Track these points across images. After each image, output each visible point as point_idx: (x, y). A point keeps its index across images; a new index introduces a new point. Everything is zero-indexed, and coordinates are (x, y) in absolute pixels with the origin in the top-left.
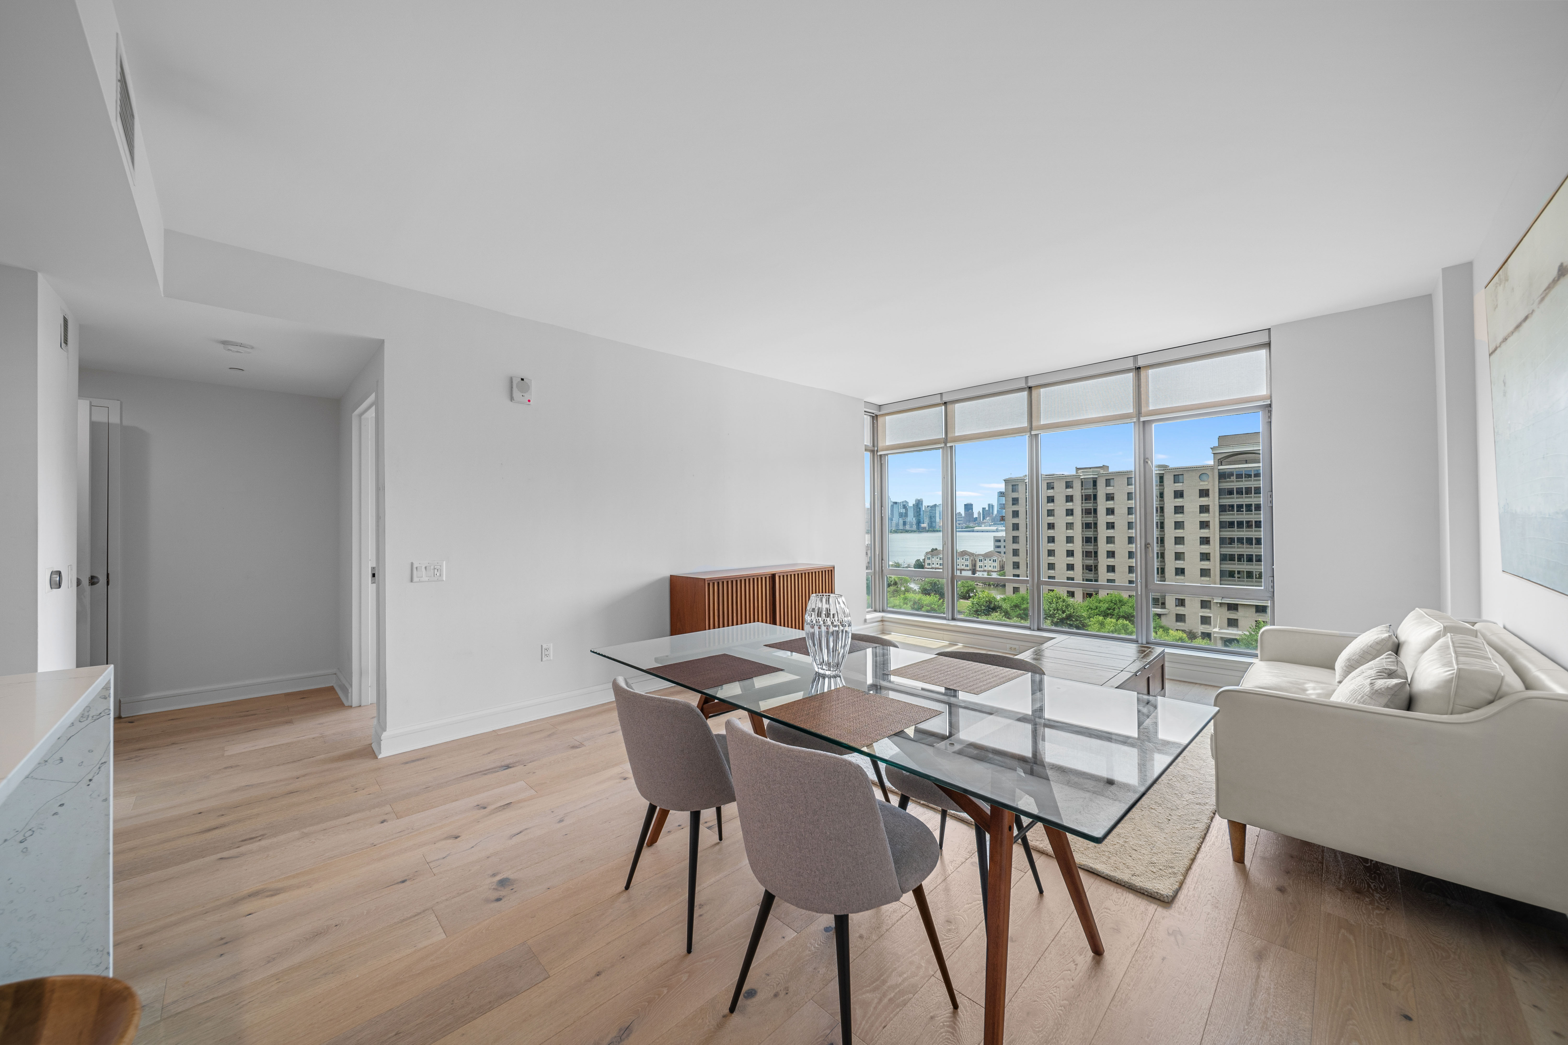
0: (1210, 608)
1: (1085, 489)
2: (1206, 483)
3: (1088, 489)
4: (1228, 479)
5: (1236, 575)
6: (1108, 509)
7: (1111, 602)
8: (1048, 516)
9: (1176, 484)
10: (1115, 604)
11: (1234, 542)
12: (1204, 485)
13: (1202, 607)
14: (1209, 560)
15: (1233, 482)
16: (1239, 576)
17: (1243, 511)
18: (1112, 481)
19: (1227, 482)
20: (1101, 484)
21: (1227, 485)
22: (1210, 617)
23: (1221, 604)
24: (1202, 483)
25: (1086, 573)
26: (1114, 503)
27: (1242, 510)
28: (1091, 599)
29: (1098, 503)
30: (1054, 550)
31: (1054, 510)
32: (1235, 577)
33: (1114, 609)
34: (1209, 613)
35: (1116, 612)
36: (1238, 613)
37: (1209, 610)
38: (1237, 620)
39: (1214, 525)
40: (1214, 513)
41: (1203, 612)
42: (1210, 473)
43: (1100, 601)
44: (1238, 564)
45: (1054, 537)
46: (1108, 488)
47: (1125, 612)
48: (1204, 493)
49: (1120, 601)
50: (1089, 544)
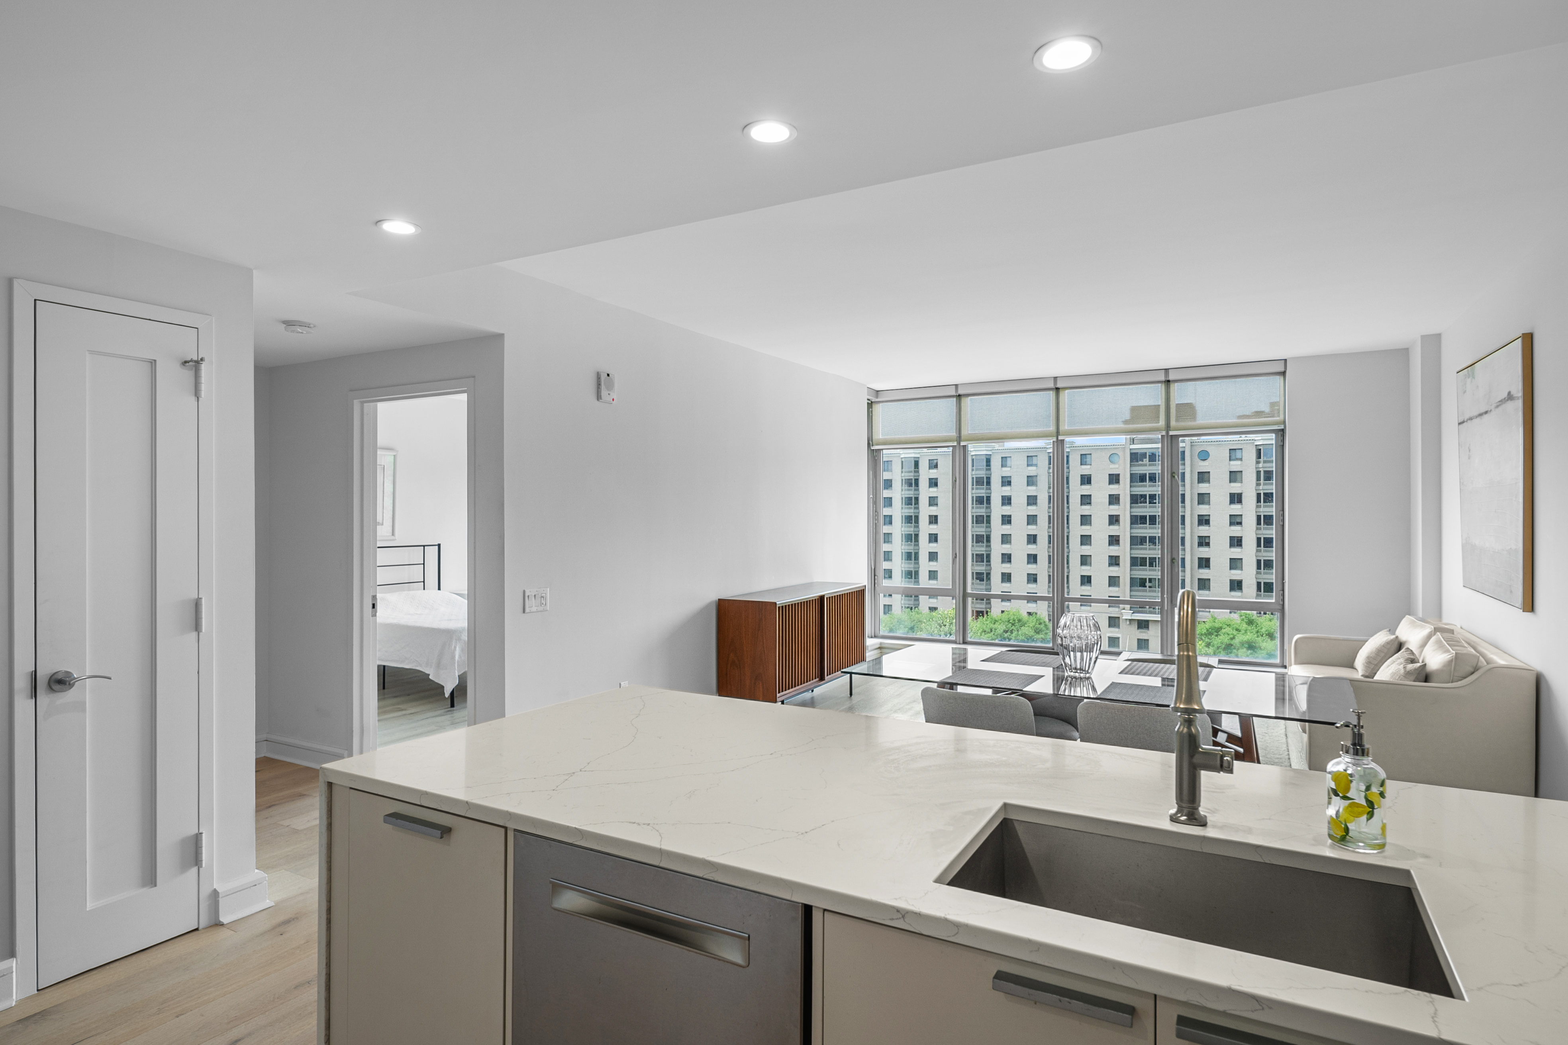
0: (1118, 627)
1: (977, 470)
2: (1116, 466)
3: (980, 469)
4: (1140, 462)
5: (1148, 584)
6: (1003, 498)
7: (1009, 621)
8: (930, 505)
9: (1083, 467)
10: (1013, 624)
11: (1146, 542)
12: (1114, 469)
13: (1110, 626)
14: (1118, 565)
15: (1145, 465)
16: (1150, 584)
17: (1155, 503)
18: (1008, 459)
19: (1139, 465)
20: (996, 463)
21: (1140, 470)
22: (1118, 638)
23: (1130, 620)
24: (1112, 466)
25: (977, 584)
26: (1011, 489)
27: (1154, 501)
28: (984, 619)
29: (992, 488)
30: (937, 553)
31: (937, 497)
32: (1146, 587)
33: (1012, 632)
34: (1117, 633)
35: (1014, 635)
36: (1149, 632)
37: (1117, 630)
38: (1148, 640)
39: (1125, 520)
40: (1125, 506)
41: (1111, 632)
42: (1120, 454)
43: (995, 622)
44: (1150, 570)
45: (937, 534)
46: (1004, 469)
47: (1025, 634)
48: (1114, 479)
49: (1019, 621)
50: (980, 544)
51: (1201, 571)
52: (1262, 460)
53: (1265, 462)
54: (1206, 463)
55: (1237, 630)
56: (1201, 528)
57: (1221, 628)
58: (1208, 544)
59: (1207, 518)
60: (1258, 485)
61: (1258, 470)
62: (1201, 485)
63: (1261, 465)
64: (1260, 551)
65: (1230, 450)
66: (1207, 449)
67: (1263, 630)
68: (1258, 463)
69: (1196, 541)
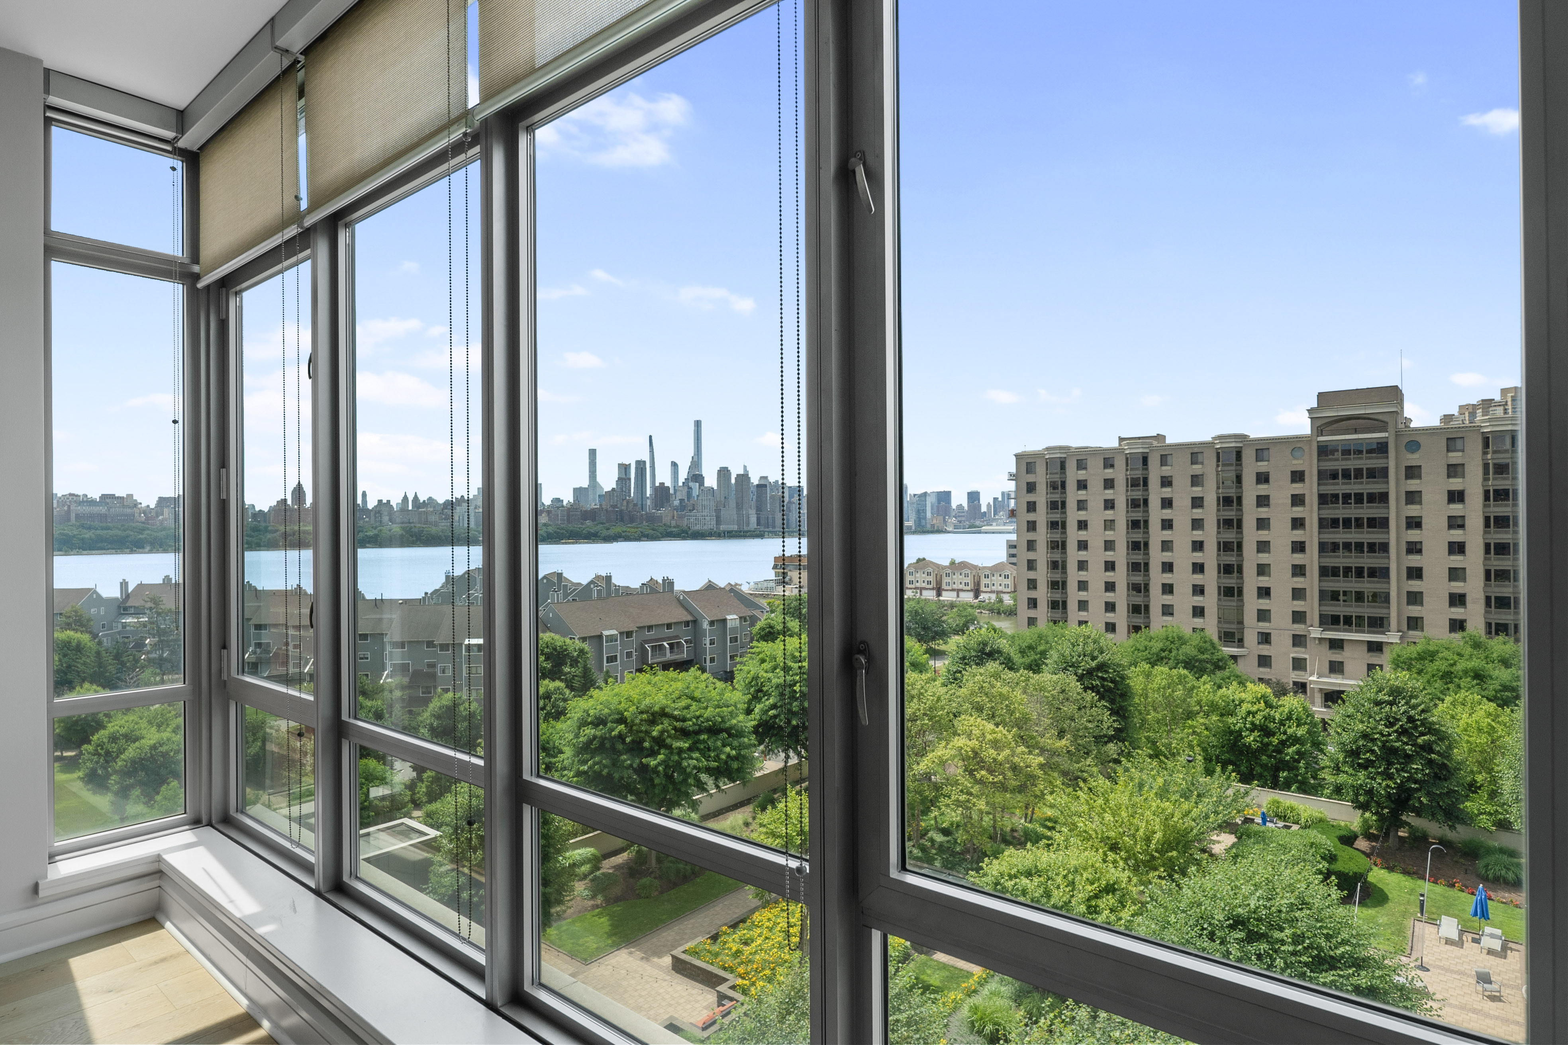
0: (1305, 647)
1: (1132, 469)
2: (1301, 462)
3: (1135, 469)
4: (1330, 457)
5: (1341, 598)
6: (1163, 500)
7: (1167, 639)
8: (1079, 509)
9: (1260, 464)
10: (1172, 642)
11: (1339, 549)
12: (1298, 464)
13: (1294, 645)
14: (1304, 575)
15: (1337, 460)
16: (1345, 598)
17: (1351, 503)
18: (1169, 457)
19: (1330, 460)
20: (1154, 462)
21: (1330, 465)
22: (1305, 659)
23: (1320, 639)
24: (1295, 462)
25: (1133, 596)
26: (1172, 491)
27: (1349, 501)
28: (1138, 636)
29: (1150, 490)
30: (1087, 561)
31: (1087, 500)
32: (1339, 600)
33: (1170, 651)
34: (1303, 653)
35: (1173, 654)
36: (1344, 653)
37: (1303, 650)
38: (1342, 663)
39: (1311, 524)
40: (1312, 507)
41: (1296, 652)
42: (1306, 448)
43: (1151, 639)
44: (1344, 582)
45: (1087, 541)
46: (1164, 468)
47: (1187, 654)
48: (1298, 476)
49: (1180, 638)
50: (1137, 551)
51: (1411, 582)
52: (1490, 450)
53: (1494, 452)
54: (1416, 456)
55: (1459, 654)
56: (1410, 532)
57: (1437, 652)
58: (1419, 551)
59: (1417, 520)
60: (1486, 479)
61: (1486, 462)
62: (1410, 482)
63: (1489, 456)
64: (1489, 559)
65: (1448, 439)
66: (1418, 439)
67: (1495, 655)
68: (1485, 453)
69: (1404, 547)
